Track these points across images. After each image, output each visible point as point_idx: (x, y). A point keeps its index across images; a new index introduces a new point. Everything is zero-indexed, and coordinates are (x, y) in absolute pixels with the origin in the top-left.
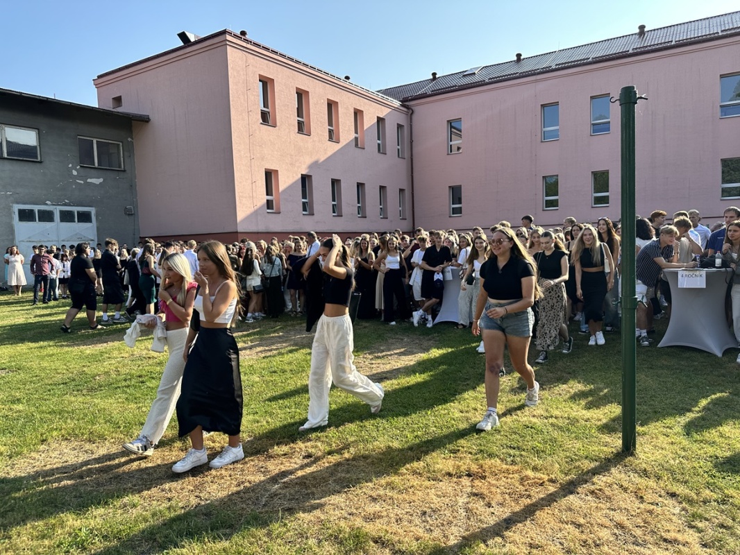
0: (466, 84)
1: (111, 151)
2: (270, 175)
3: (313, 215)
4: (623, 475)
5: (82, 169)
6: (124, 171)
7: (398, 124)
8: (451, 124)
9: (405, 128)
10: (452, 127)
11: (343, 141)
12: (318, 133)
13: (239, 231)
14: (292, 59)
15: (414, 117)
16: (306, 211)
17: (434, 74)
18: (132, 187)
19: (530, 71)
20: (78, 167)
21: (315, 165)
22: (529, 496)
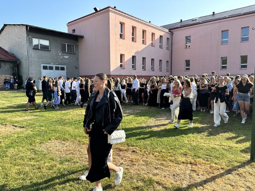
0: (193, 24)
1: (71, 47)
2: (122, 56)
3: (136, 69)
4: (250, 169)
5: (62, 53)
6: (75, 54)
7: (167, 38)
8: (187, 38)
9: (170, 39)
10: (187, 39)
11: (147, 44)
12: (139, 41)
13: (111, 74)
14: (131, 16)
15: (173, 35)
16: (133, 68)
17: (181, 20)
18: (78, 59)
19: (218, 18)
20: (61, 52)
21: (137, 52)
22: (213, 173)
